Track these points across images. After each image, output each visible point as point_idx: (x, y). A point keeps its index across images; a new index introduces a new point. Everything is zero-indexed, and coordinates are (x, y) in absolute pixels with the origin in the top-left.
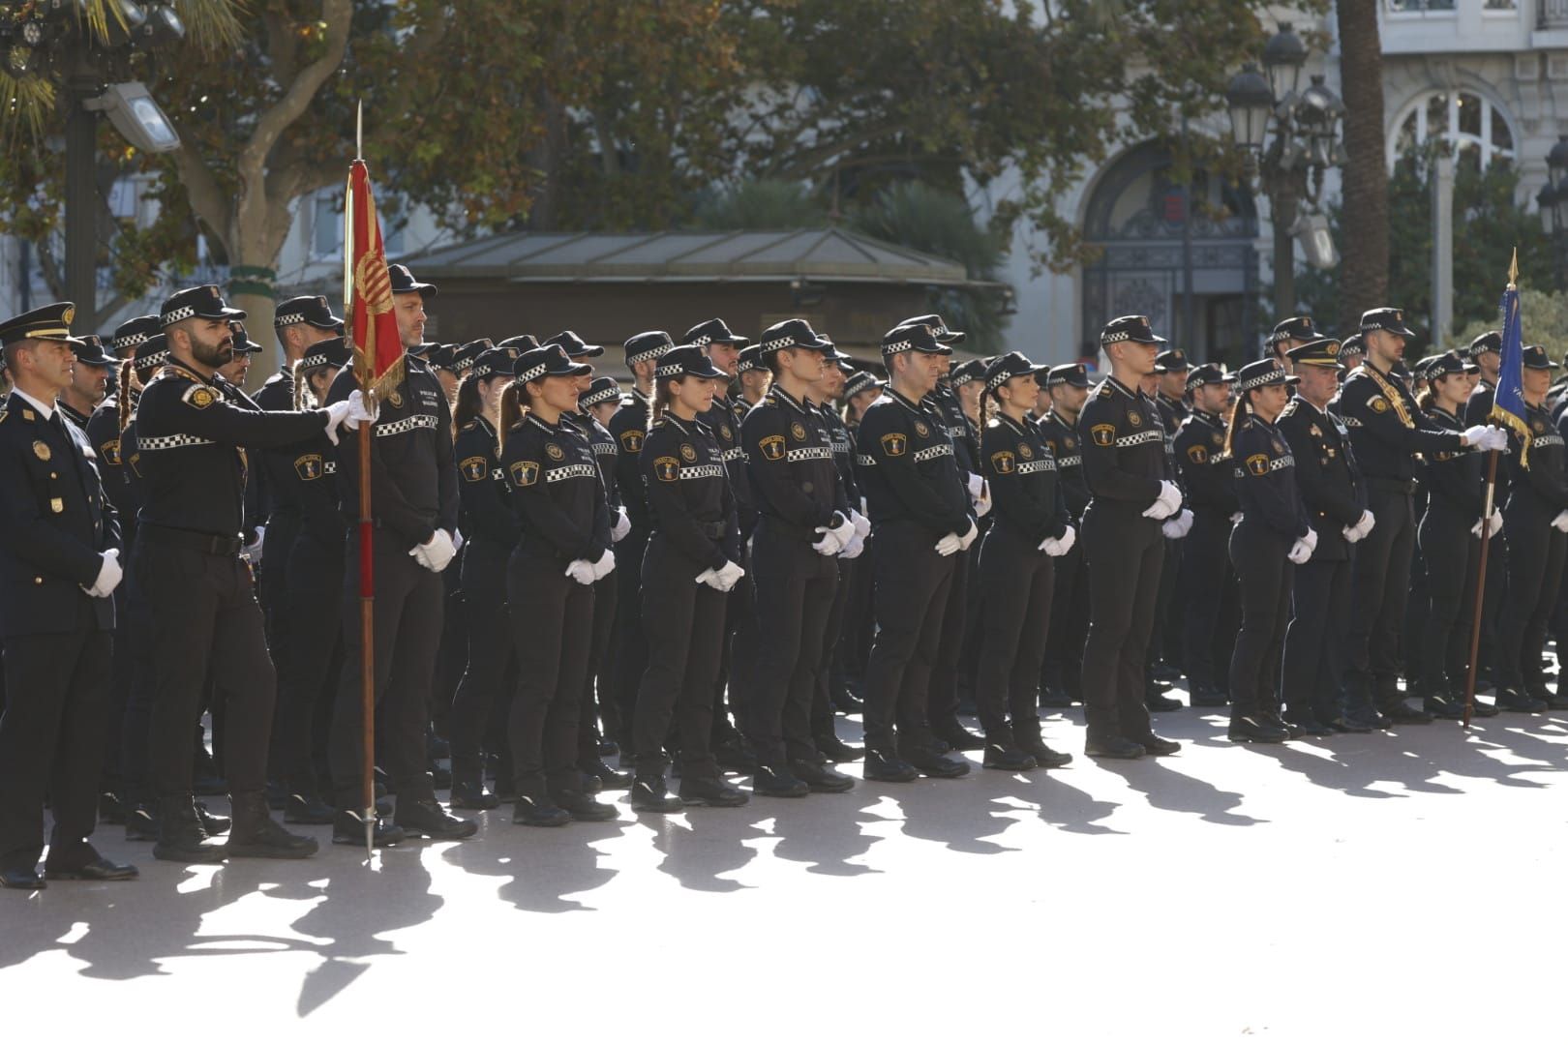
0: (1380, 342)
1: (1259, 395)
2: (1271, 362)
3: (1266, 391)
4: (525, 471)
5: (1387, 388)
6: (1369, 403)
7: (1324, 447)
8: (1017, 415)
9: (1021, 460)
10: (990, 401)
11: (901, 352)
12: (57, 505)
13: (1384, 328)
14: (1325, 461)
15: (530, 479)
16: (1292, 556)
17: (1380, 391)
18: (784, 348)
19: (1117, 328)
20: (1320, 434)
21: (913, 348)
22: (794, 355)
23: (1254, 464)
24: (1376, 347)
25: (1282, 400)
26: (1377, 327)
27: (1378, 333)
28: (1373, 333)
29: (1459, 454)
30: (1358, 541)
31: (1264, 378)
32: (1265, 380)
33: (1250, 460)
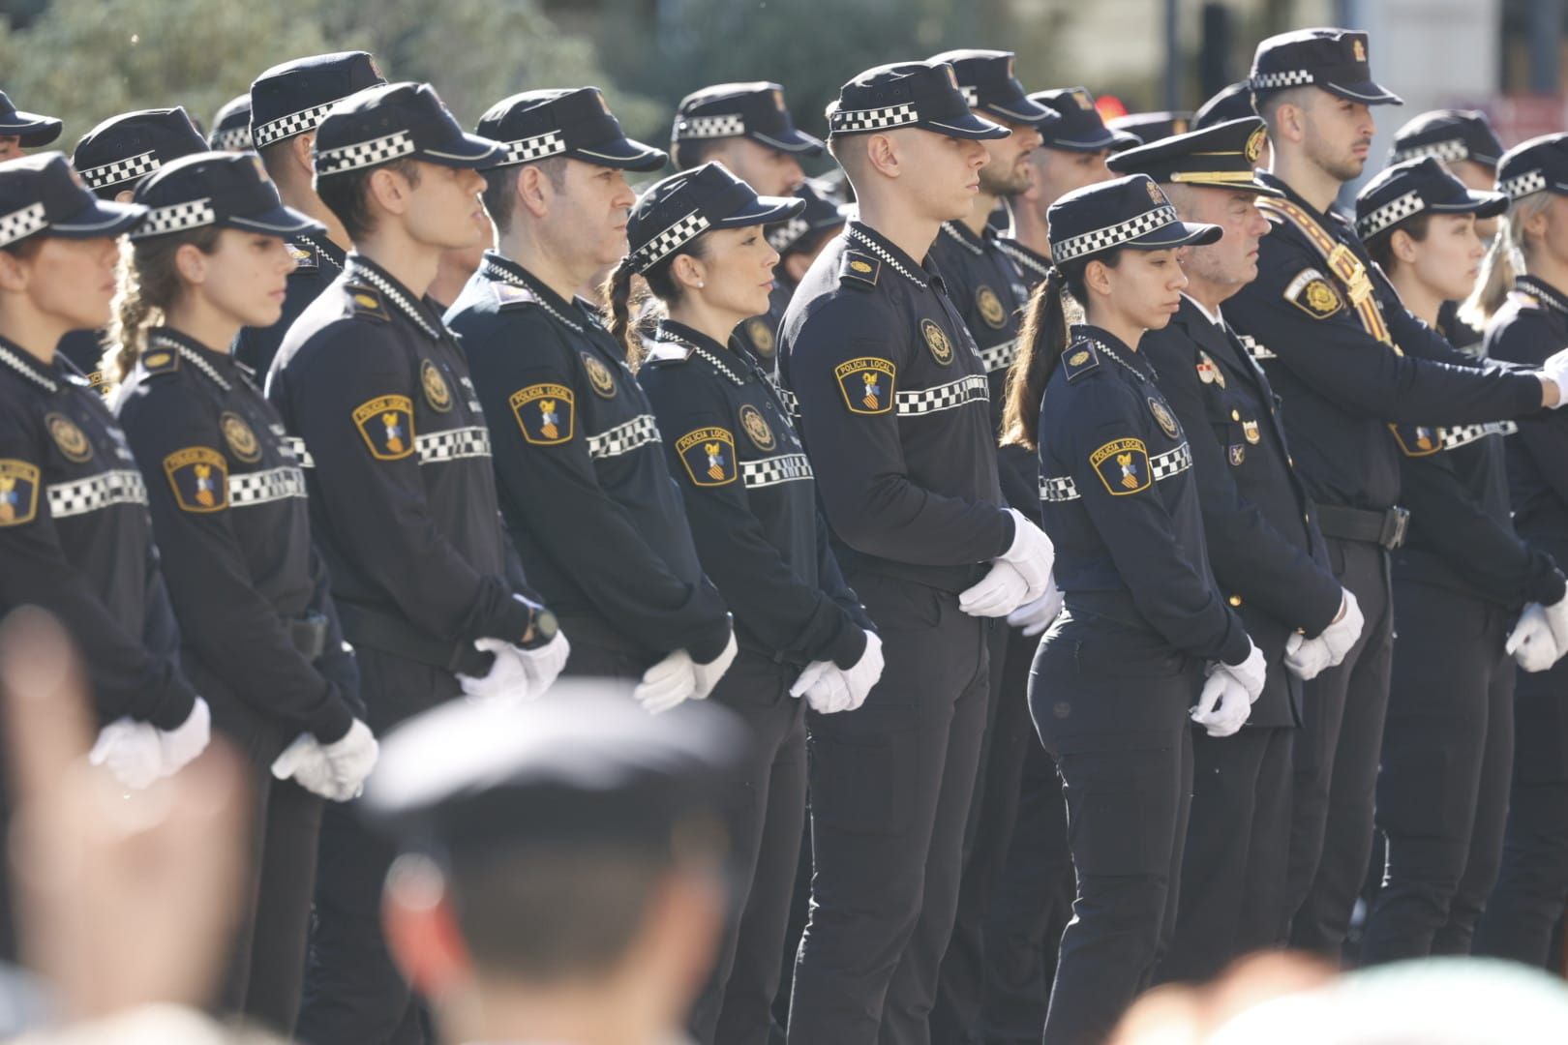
0: (1309, 122)
1: (1109, 273)
2: (1142, 185)
3: (1132, 264)
4: (5, 485)
5: (1335, 252)
7: (1236, 415)
9: (750, 450)
13: (1320, 83)
14: (1237, 455)
15: (20, 508)
17: (1317, 261)
18: (387, 164)
20: (1219, 380)
21: (572, 152)
23: (1111, 467)
24: (1296, 135)
25: (1167, 288)
26: (1299, 81)
27: (1302, 96)
28: (1285, 96)
29: (1474, 433)
30: (1321, 673)
31: (1126, 227)
32: (1129, 234)
33: (1100, 455)
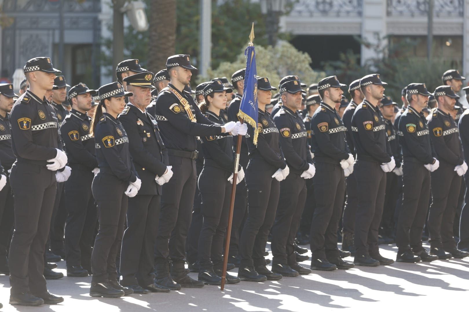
0: (178, 74)
1: (109, 102)
2: (116, 84)
3: (114, 100)
5: (182, 100)
6: (171, 108)
7: (145, 132)
13: (180, 66)
14: (145, 139)
16: (127, 193)
17: (178, 101)
19: (33, 64)
20: (142, 124)
23: (106, 142)
24: (175, 76)
25: (121, 105)
26: (176, 65)
27: (177, 68)
28: (174, 68)
29: (220, 137)
30: (164, 184)
31: (112, 93)
32: (113, 94)
33: (104, 139)
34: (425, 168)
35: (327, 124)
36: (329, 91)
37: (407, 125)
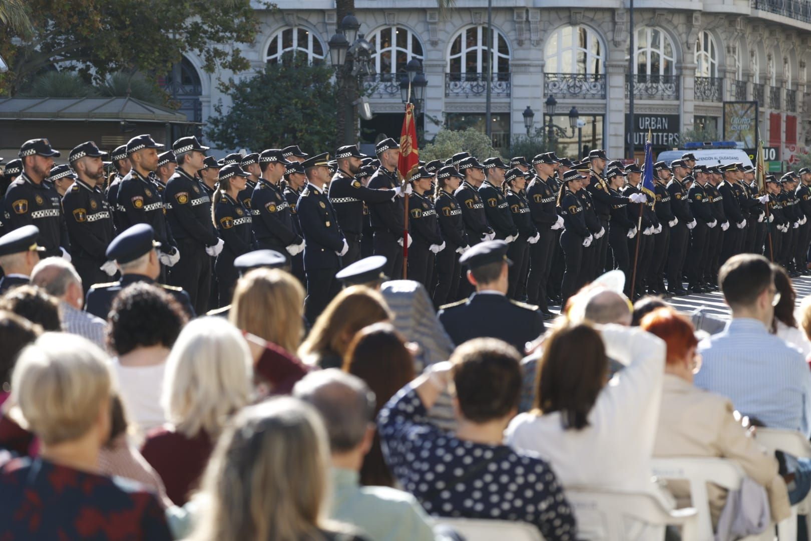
2: (576, 171)
3: (575, 182)
4: (417, 212)
5: (601, 180)
6: (596, 186)
7: (587, 203)
8: (517, 191)
9: (521, 208)
10: (506, 184)
11: (492, 168)
12: (328, 224)
13: (599, 157)
14: (587, 208)
15: (419, 215)
16: (584, 244)
17: (598, 181)
18: (469, 168)
19: (539, 159)
21: (496, 166)
22: (472, 170)
23: (572, 210)
24: (596, 164)
25: (579, 185)
27: (596, 159)
32: (574, 178)
33: (570, 208)
34: (707, 225)
35: (660, 195)
36: (661, 172)
37: (696, 195)
